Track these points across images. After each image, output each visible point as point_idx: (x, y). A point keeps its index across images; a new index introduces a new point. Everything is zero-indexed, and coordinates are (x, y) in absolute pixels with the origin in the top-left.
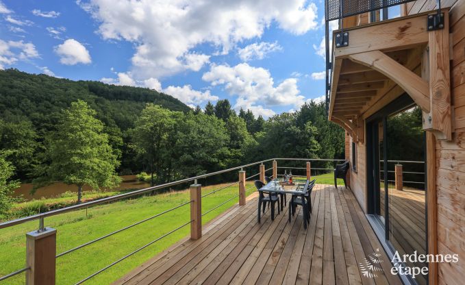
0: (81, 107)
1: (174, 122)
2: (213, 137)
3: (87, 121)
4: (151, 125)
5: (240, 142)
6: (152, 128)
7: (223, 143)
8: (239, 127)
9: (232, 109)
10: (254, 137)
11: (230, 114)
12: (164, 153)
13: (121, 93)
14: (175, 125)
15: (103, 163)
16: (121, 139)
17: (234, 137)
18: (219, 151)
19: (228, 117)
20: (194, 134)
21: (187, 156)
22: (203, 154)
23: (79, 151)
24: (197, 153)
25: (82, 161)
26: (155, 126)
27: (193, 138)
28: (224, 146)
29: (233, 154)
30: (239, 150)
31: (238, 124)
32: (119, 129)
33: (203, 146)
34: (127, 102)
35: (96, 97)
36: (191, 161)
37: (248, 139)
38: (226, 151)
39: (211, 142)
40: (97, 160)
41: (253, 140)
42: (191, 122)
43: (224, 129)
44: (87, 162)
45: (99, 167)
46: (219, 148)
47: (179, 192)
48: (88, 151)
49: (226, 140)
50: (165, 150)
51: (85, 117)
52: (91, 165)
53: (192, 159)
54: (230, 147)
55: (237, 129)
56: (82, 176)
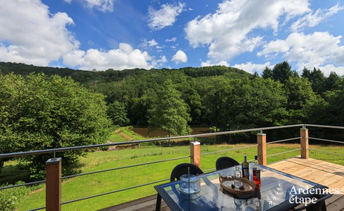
0: (169, 84)
1: (232, 88)
2: (267, 98)
3: (171, 92)
4: (215, 91)
5: (301, 102)
6: (215, 94)
7: (278, 104)
8: (300, 87)
9: (292, 69)
10: (323, 96)
11: (290, 75)
12: (224, 112)
13: (202, 72)
14: (233, 90)
15: (181, 119)
16: (200, 103)
17: (293, 98)
18: (275, 111)
19: (287, 78)
20: (248, 96)
21: (241, 116)
22: (257, 114)
23: (167, 111)
24: (250, 113)
25: (169, 117)
26: (217, 92)
27: (247, 100)
28: (281, 107)
29: (291, 115)
30: (300, 111)
31: (299, 84)
32: (199, 96)
33: (257, 107)
34: (206, 77)
35: (188, 77)
36: (245, 120)
37: (313, 99)
38: (284, 112)
39: (265, 103)
40: (176, 117)
41: (321, 99)
42: (247, 86)
43: (280, 91)
44: (171, 118)
45: (177, 121)
46: (274, 109)
47: (230, 146)
48: (171, 111)
49: (281, 101)
50: (225, 110)
51: (170, 89)
52: (173, 120)
53: (246, 118)
54: (288, 108)
55: (297, 89)
56: (169, 127)
